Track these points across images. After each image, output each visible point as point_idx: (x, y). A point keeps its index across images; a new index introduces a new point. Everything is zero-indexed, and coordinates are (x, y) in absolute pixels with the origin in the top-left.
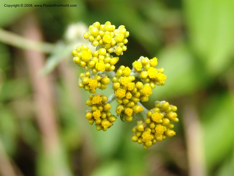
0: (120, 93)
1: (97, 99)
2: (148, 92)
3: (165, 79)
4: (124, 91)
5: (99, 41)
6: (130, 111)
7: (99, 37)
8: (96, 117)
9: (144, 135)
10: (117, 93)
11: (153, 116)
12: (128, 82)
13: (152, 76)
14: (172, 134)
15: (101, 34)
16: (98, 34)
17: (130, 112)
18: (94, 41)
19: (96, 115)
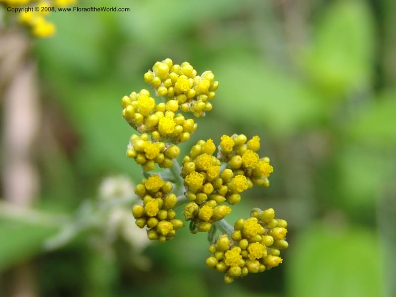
0: (195, 178)
1: (155, 181)
2: (241, 184)
3: (271, 172)
4: (201, 177)
5: (168, 88)
6: (208, 210)
7: (168, 81)
8: (150, 212)
9: (230, 254)
10: (190, 178)
11: (247, 224)
12: (208, 163)
13: (249, 165)
14: (276, 261)
15: (173, 78)
16: (168, 77)
17: (208, 213)
18: (160, 86)
19: (151, 207)
